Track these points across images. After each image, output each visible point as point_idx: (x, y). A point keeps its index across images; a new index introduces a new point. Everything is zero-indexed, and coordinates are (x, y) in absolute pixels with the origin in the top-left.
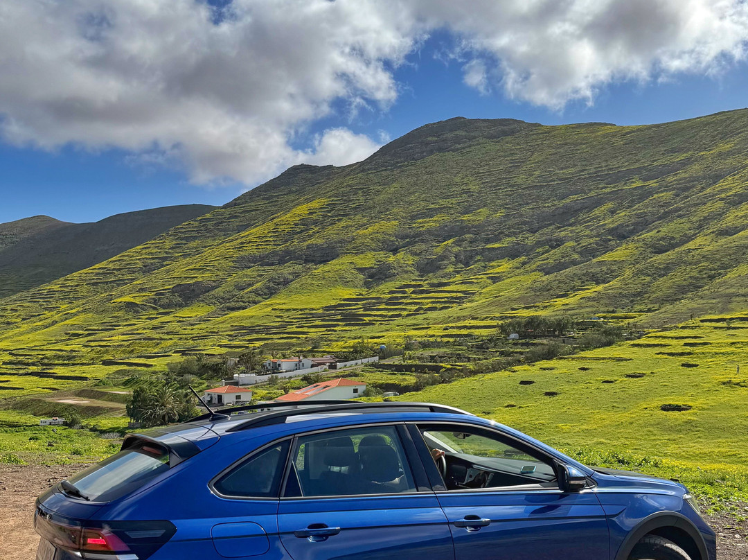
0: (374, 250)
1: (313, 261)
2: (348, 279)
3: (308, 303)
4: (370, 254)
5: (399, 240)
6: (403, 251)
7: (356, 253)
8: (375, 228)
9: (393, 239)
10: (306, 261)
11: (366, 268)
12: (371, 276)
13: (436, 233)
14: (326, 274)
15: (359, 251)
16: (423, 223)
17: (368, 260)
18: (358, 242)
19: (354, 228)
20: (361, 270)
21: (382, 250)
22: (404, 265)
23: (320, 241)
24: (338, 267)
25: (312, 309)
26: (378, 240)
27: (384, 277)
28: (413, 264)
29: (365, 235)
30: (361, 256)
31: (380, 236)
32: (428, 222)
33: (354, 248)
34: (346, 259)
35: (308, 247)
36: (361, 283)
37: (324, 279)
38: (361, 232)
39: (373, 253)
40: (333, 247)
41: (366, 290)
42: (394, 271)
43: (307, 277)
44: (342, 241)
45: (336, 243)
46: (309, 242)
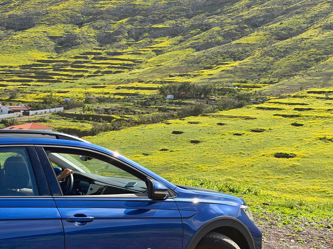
0: (64, 23)
1: (13, 28)
2: (42, 45)
3: (8, 62)
4: (60, 26)
5: (84, 16)
6: (87, 25)
7: (48, 24)
8: (65, 5)
9: (79, 15)
10: (8, 28)
11: (57, 37)
12: (60, 44)
13: (114, 13)
14: (23, 39)
15: (52, 22)
16: (104, 4)
17: (58, 31)
18: (51, 15)
19: (48, 4)
20: (52, 38)
21: (70, 23)
22: (88, 37)
23: (19, 13)
24: (34, 35)
25: (11, 67)
26: (68, 15)
27: (71, 45)
28: (94, 36)
29: (56, 10)
30: (53, 27)
31: (69, 12)
32: (108, 4)
33: (47, 20)
34: (40, 29)
35: (10, 16)
36: (52, 48)
37: (22, 43)
38: (53, 8)
39: (63, 25)
40: (30, 19)
41: (56, 54)
42: (79, 41)
43: (8, 40)
44: (38, 14)
45: (33, 15)
46: (11, 12)
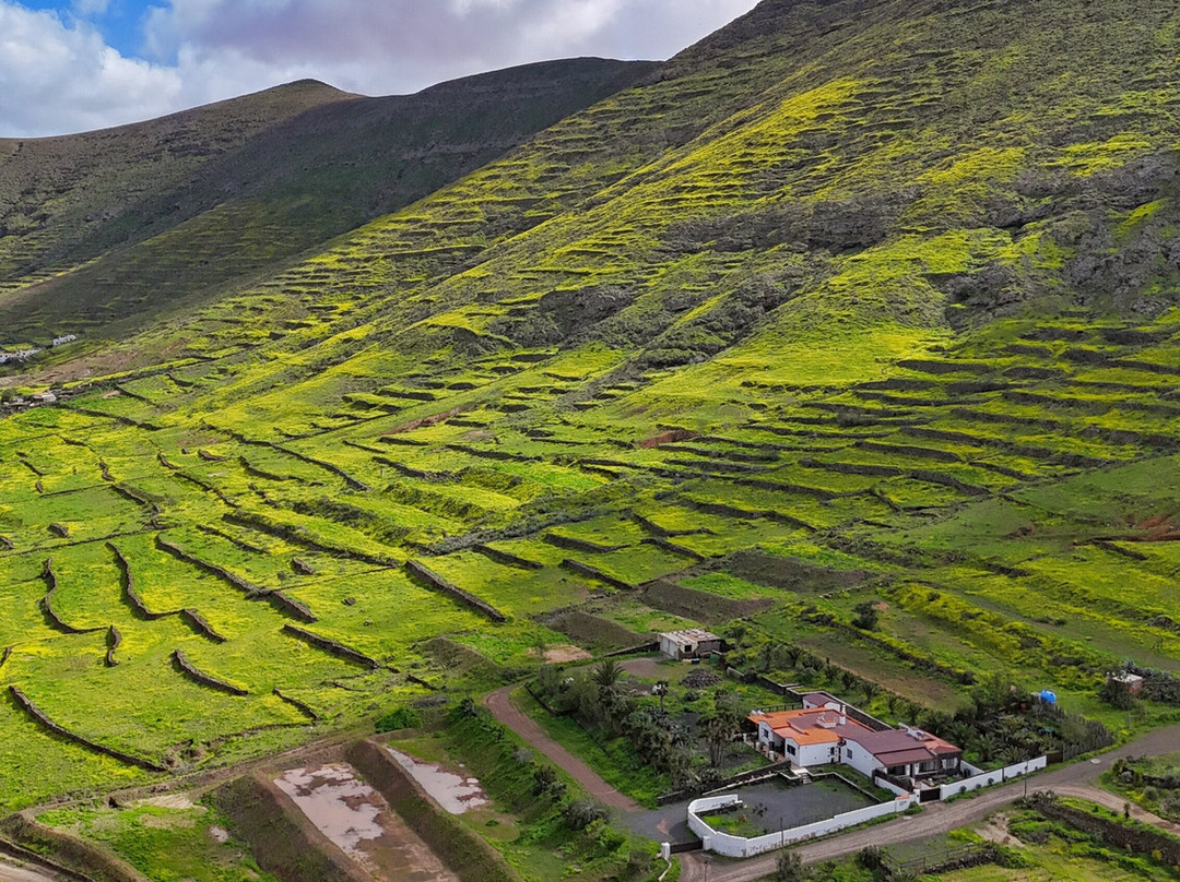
0: (968, 225)
1: (827, 245)
2: (910, 306)
3: (820, 371)
4: (958, 237)
5: (1026, 200)
6: (1036, 229)
7: (925, 233)
8: (969, 165)
9: (1011, 196)
10: (814, 244)
11: (949, 276)
12: (962, 296)
13: (1116, 184)
14: (859, 290)
15: (934, 227)
16: (1082, 155)
17: (951, 254)
18: (931, 201)
19: (919, 163)
20: (938, 280)
21: (986, 223)
22: (1041, 274)
23: (844, 197)
24: (886, 273)
25: (829, 389)
26: (978, 200)
27: (992, 302)
28: (1061, 270)
29: (946, 184)
30: (938, 240)
31: (980, 189)
32: (1095, 154)
33: (920, 218)
34: (905, 248)
35: (820, 210)
36: (939, 313)
37: (854, 303)
38: (936, 175)
39: (965, 233)
40: (873, 215)
41: (950, 332)
42: (1018, 290)
43: (816, 294)
44: (893, 200)
45: (879, 203)
46: (821, 195)
